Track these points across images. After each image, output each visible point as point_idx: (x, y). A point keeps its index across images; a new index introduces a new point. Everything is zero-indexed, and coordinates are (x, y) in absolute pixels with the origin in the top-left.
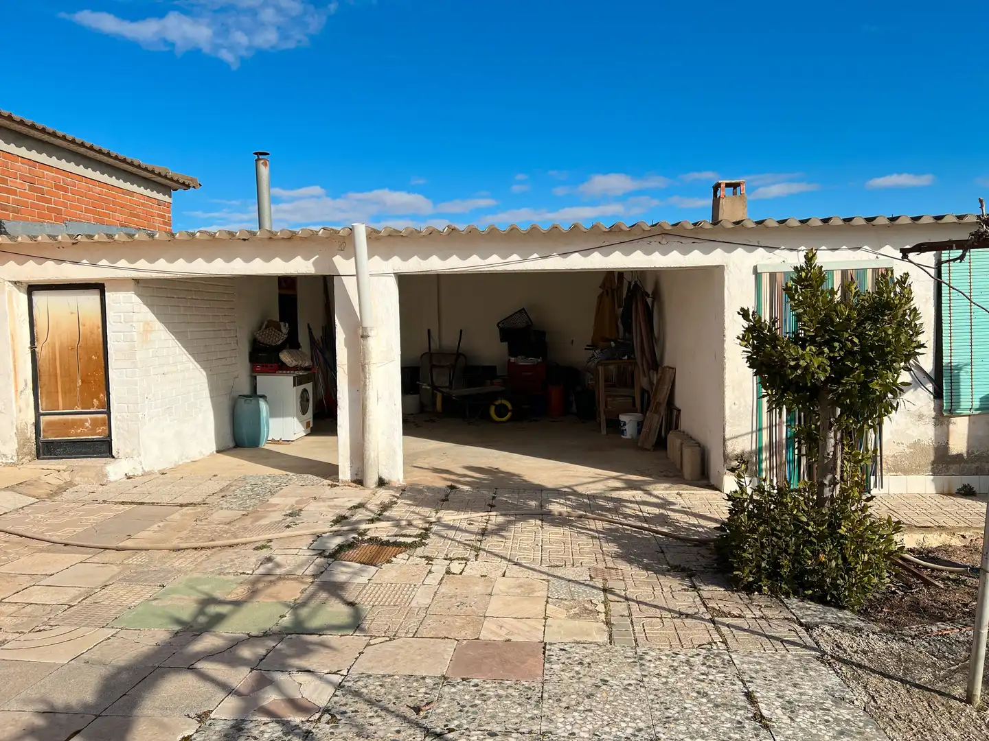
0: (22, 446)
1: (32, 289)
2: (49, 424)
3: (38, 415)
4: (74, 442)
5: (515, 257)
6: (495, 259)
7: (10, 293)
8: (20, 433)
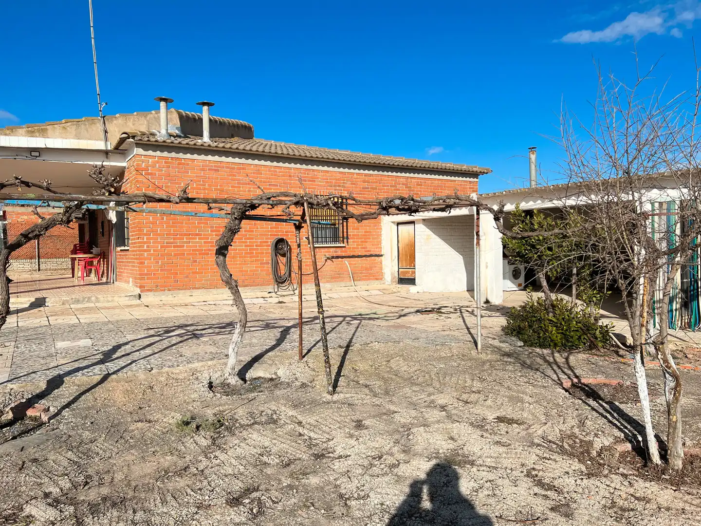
0: (393, 278)
1: (398, 224)
2: (402, 272)
3: (399, 269)
4: (407, 279)
5: (539, 202)
6: (531, 203)
7: (391, 226)
8: (392, 274)
